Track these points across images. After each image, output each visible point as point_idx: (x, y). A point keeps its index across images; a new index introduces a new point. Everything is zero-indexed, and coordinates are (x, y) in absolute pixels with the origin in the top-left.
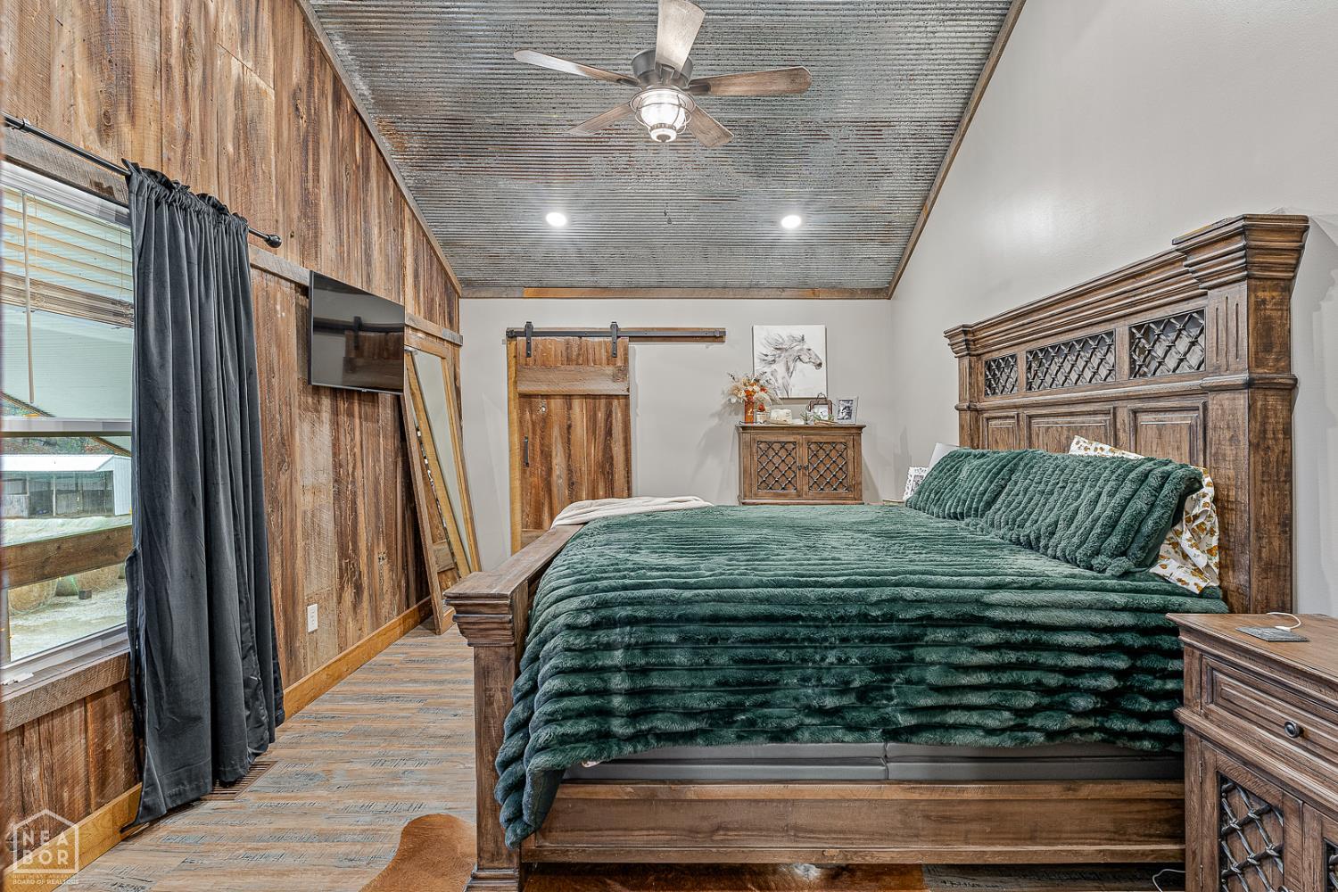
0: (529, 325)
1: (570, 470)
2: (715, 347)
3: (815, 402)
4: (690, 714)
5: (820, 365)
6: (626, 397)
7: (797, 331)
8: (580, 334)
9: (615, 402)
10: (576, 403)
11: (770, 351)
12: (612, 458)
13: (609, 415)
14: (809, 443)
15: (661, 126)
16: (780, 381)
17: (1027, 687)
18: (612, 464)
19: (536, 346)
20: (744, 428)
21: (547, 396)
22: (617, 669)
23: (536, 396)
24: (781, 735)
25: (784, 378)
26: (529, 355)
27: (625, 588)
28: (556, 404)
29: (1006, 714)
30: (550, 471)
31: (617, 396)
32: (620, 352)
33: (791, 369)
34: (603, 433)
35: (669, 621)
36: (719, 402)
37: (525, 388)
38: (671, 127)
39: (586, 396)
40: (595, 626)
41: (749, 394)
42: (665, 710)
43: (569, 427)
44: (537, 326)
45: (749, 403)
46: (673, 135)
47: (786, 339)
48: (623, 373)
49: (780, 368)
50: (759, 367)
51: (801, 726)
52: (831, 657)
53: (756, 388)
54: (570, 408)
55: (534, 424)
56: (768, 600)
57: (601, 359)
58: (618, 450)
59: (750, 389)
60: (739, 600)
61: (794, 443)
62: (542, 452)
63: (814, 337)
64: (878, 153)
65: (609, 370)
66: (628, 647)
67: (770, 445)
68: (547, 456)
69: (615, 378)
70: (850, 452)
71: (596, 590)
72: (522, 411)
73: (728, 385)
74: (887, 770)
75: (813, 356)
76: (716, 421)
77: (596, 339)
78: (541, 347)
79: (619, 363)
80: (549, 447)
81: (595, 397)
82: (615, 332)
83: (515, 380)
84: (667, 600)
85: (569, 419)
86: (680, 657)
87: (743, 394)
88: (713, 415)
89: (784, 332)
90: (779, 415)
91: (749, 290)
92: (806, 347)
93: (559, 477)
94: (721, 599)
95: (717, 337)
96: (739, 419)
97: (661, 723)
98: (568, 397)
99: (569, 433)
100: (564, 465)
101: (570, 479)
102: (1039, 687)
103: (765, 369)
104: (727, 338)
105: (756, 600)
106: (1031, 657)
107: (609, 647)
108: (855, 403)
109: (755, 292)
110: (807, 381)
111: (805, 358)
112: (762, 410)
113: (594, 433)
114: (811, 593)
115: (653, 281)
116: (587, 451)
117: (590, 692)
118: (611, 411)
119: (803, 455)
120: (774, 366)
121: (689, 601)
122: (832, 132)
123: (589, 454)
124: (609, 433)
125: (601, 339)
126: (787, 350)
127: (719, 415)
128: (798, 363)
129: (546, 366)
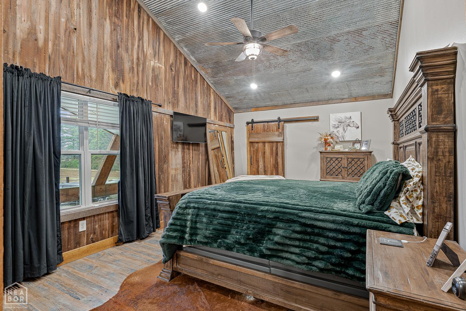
0: (252, 120)
1: (264, 166)
2: (315, 123)
3: (355, 142)
4: (206, 237)
5: (358, 127)
6: (283, 142)
7: (348, 115)
8: (268, 122)
9: (279, 144)
10: (267, 144)
11: (336, 123)
12: (278, 163)
13: (277, 148)
14: (348, 158)
16: (341, 134)
17: (313, 250)
18: (278, 165)
19: (255, 126)
21: (258, 143)
22: (189, 221)
23: (254, 142)
24: (229, 248)
25: (342, 133)
26: (252, 130)
28: (260, 145)
29: (304, 258)
30: (258, 166)
31: (280, 142)
32: (281, 127)
33: (345, 130)
34: (275, 154)
35: (204, 209)
36: (315, 143)
37: (252, 140)
38: (255, 56)
39: (270, 142)
40: (186, 208)
41: (326, 140)
42: (199, 234)
43: (264, 152)
44: (255, 120)
45: (326, 143)
47: (343, 118)
48: (282, 134)
49: (341, 129)
50: (332, 129)
51: (235, 247)
52: (245, 227)
53: (329, 137)
54: (265, 146)
55: (253, 151)
57: (274, 130)
58: (280, 160)
59: (326, 138)
60: (222, 205)
61: (341, 158)
62: (256, 160)
63: (356, 117)
64: (364, 42)
65: (277, 133)
66: (192, 215)
67: (332, 159)
68: (257, 162)
69: (279, 136)
70: (366, 162)
72: (250, 148)
73: (318, 137)
74: (270, 270)
75: (355, 124)
76: (315, 150)
77: (273, 123)
78: (256, 127)
79: (280, 131)
80: (258, 159)
81: (272, 142)
82: (279, 120)
83: (249, 137)
85: (264, 150)
86: (204, 220)
87: (324, 140)
88: (314, 148)
89: (342, 116)
90: (338, 148)
91: (328, 101)
92: (352, 121)
93: (261, 169)
95: (316, 119)
97: (199, 238)
98: (264, 143)
99: (264, 154)
100: (263, 165)
101: (265, 169)
102: (317, 250)
103: (334, 130)
104: (319, 119)
106: (316, 238)
107: (188, 214)
108: (369, 142)
109: (331, 101)
110: (352, 134)
111: (352, 125)
113: (272, 154)
115: (292, 102)
118: (277, 147)
119: (345, 163)
120: (338, 129)
122: (340, 38)
123: (270, 161)
124: (277, 154)
125: (274, 123)
126: (343, 122)
127: (317, 148)
128: (349, 127)
129: (257, 133)
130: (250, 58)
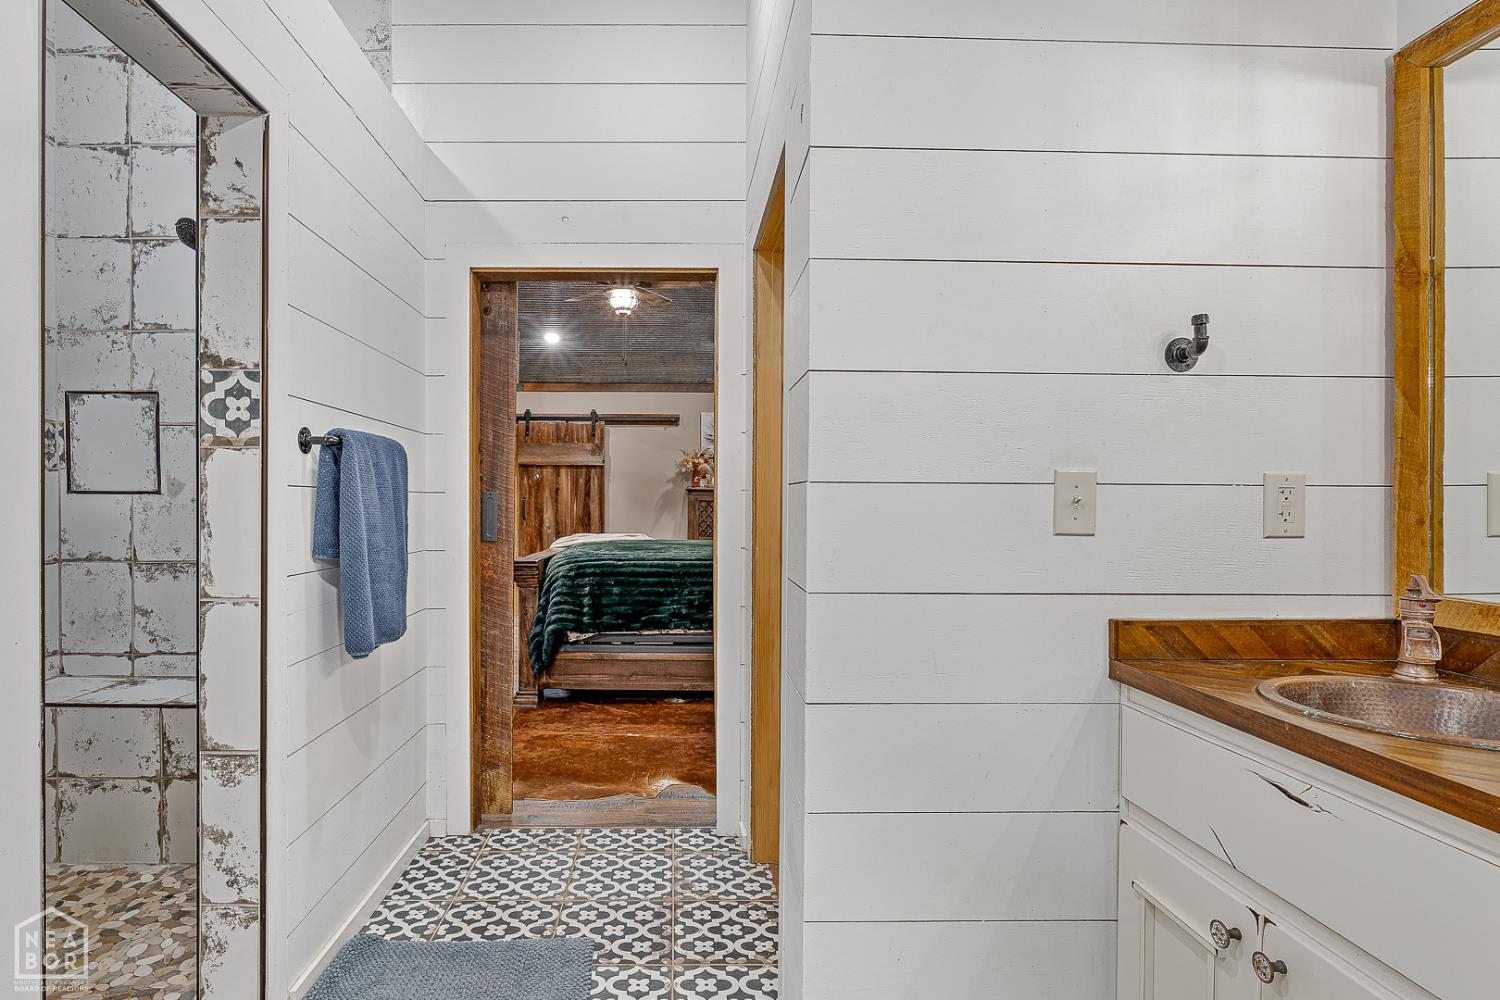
0: (528, 412)
1: (557, 523)
2: (671, 429)
4: (618, 615)
6: (602, 467)
8: (567, 419)
9: (593, 471)
10: (563, 472)
11: (712, 434)
12: (590, 513)
13: (588, 481)
15: (621, 308)
18: (589, 518)
19: (533, 428)
20: (689, 491)
21: (541, 467)
22: (586, 595)
23: (532, 466)
24: (661, 625)
26: (527, 435)
27: (591, 561)
28: (548, 472)
30: (541, 523)
31: (595, 467)
32: (598, 433)
34: (583, 495)
35: (612, 575)
36: (672, 472)
37: (524, 460)
38: (628, 309)
39: (571, 466)
40: (576, 576)
41: (695, 465)
42: (607, 614)
43: (558, 489)
44: (534, 412)
45: (696, 472)
46: (629, 312)
48: (599, 449)
50: (704, 446)
52: (686, 592)
53: (701, 461)
54: (558, 475)
55: (530, 487)
56: (658, 566)
57: (582, 438)
58: (594, 508)
59: (696, 462)
60: (644, 566)
62: (536, 508)
65: (589, 446)
66: (592, 586)
67: (708, 503)
68: (540, 511)
69: (593, 453)
71: (577, 562)
72: (522, 478)
73: (680, 459)
76: (671, 485)
77: (580, 423)
78: (536, 428)
79: (597, 442)
80: (542, 504)
81: (577, 467)
82: (594, 417)
83: (517, 453)
84: (609, 565)
85: (557, 483)
86: (616, 590)
87: (690, 465)
88: (668, 482)
91: (698, 385)
93: (549, 528)
94: (635, 565)
95: (673, 421)
96: (689, 484)
97: (605, 619)
98: (557, 468)
99: (557, 494)
100: (552, 519)
101: (557, 530)
103: (708, 448)
104: (680, 422)
105: (651, 566)
107: (585, 586)
109: (703, 387)
112: (704, 477)
113: (576, 494)
114: (678, 563)
115: (625, 378)
116: (570, 507)
117: (574, 604)
118: (590, 478)
121: (621, 566)
123: (572, 511)
124: (588, 494)
125: (584, 423)
127: (674, 481)
129: (540, 443)
130: (618, 312)
